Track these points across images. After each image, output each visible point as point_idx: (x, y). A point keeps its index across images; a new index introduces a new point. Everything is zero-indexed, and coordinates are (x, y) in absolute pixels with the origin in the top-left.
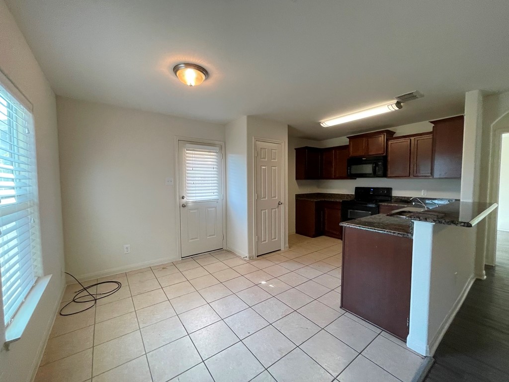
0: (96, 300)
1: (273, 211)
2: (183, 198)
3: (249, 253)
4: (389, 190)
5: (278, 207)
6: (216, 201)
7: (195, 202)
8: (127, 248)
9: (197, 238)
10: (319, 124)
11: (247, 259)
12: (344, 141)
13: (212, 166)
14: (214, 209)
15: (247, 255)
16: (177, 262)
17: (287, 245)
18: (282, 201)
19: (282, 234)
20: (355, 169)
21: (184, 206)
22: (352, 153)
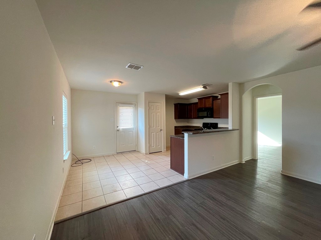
0: (83, 163)
1: (158, 133)
2: (118, 127)
3: (145, 151)
4: (217, 124)
5: (160, 132)
6: (133, 128)
7: (123, 129)
8: (94, 147)
9: (123, 145)
10: (178, 94)
11: (145, 154)
12: (196, 100)
13: (131, 113)
14: (131, 132)
15: (145, 152)
16: (115, 155)
17: (165, 150)
18: (163, 129)
19: (163, 144)
20: (201, 114)
21: (118, 131)
22: (199, 106)
